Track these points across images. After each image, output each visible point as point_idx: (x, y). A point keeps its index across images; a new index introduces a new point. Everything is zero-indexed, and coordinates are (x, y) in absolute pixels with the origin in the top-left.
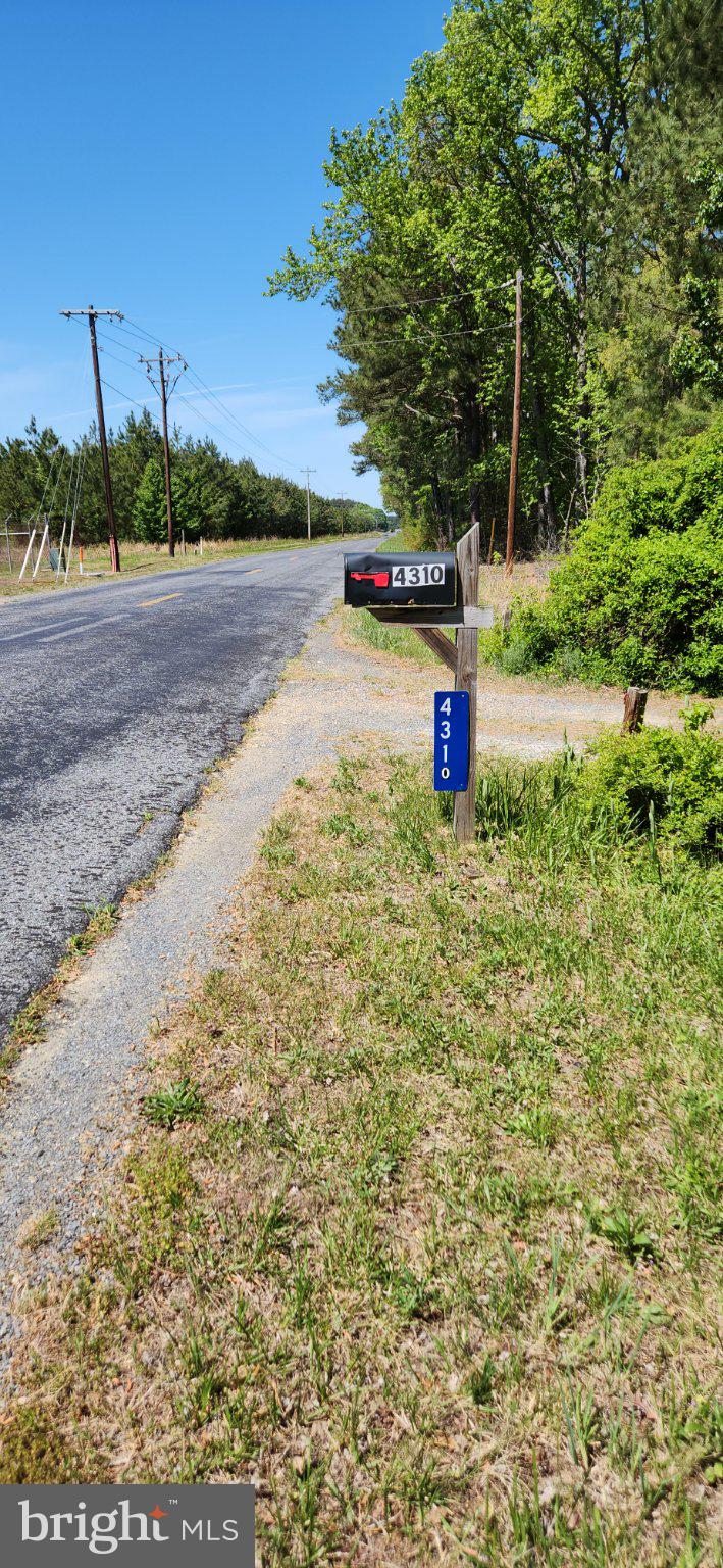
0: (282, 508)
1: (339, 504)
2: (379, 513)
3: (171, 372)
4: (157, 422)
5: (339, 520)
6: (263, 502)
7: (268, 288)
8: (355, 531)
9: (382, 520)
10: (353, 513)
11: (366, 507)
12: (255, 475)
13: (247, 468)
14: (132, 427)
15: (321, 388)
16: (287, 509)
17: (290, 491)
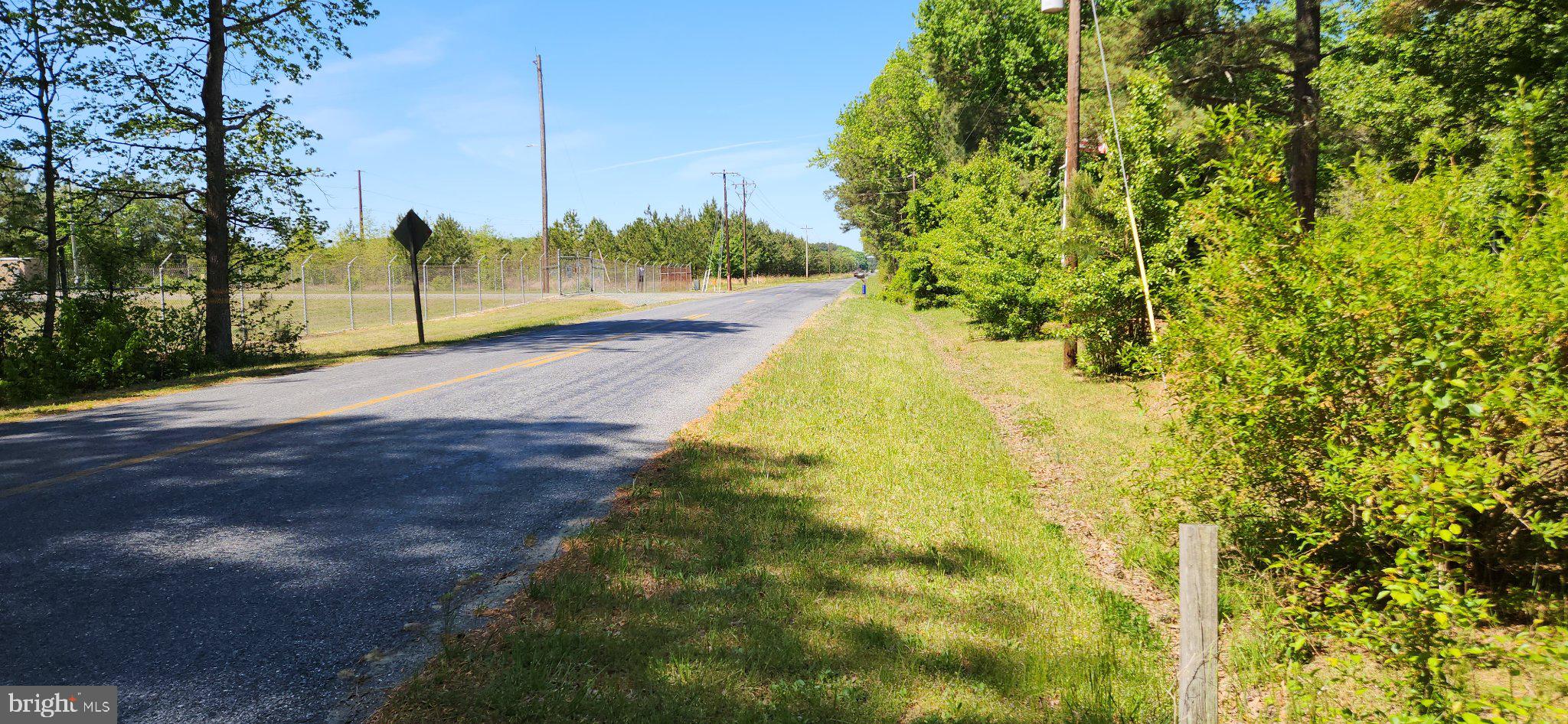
0: (788, 255)
1: (824, 247)
2: (859, 255)
3: (748, 189)
4: (720, 206)
5: (825, 263)
6: (775, 251)
7: (808, 164)
8: (838, 271)
9: (863, 262)
10: (836, 255)
11: (846, 249)
12: (770, 233)
13: (763, 226)
14: (707, 210)
15: (826, 192)
16: (792, 257)
17: (792, 242)
